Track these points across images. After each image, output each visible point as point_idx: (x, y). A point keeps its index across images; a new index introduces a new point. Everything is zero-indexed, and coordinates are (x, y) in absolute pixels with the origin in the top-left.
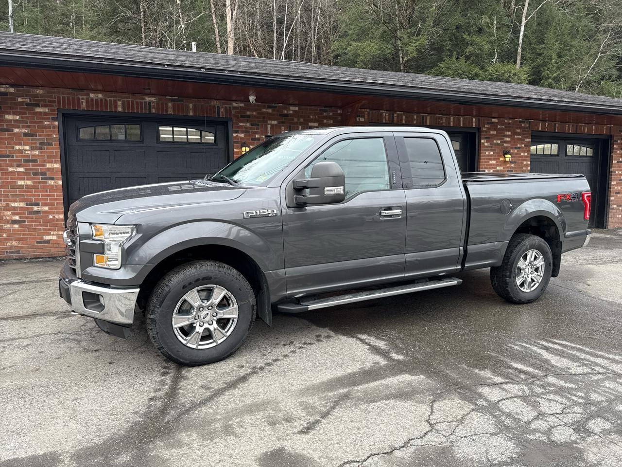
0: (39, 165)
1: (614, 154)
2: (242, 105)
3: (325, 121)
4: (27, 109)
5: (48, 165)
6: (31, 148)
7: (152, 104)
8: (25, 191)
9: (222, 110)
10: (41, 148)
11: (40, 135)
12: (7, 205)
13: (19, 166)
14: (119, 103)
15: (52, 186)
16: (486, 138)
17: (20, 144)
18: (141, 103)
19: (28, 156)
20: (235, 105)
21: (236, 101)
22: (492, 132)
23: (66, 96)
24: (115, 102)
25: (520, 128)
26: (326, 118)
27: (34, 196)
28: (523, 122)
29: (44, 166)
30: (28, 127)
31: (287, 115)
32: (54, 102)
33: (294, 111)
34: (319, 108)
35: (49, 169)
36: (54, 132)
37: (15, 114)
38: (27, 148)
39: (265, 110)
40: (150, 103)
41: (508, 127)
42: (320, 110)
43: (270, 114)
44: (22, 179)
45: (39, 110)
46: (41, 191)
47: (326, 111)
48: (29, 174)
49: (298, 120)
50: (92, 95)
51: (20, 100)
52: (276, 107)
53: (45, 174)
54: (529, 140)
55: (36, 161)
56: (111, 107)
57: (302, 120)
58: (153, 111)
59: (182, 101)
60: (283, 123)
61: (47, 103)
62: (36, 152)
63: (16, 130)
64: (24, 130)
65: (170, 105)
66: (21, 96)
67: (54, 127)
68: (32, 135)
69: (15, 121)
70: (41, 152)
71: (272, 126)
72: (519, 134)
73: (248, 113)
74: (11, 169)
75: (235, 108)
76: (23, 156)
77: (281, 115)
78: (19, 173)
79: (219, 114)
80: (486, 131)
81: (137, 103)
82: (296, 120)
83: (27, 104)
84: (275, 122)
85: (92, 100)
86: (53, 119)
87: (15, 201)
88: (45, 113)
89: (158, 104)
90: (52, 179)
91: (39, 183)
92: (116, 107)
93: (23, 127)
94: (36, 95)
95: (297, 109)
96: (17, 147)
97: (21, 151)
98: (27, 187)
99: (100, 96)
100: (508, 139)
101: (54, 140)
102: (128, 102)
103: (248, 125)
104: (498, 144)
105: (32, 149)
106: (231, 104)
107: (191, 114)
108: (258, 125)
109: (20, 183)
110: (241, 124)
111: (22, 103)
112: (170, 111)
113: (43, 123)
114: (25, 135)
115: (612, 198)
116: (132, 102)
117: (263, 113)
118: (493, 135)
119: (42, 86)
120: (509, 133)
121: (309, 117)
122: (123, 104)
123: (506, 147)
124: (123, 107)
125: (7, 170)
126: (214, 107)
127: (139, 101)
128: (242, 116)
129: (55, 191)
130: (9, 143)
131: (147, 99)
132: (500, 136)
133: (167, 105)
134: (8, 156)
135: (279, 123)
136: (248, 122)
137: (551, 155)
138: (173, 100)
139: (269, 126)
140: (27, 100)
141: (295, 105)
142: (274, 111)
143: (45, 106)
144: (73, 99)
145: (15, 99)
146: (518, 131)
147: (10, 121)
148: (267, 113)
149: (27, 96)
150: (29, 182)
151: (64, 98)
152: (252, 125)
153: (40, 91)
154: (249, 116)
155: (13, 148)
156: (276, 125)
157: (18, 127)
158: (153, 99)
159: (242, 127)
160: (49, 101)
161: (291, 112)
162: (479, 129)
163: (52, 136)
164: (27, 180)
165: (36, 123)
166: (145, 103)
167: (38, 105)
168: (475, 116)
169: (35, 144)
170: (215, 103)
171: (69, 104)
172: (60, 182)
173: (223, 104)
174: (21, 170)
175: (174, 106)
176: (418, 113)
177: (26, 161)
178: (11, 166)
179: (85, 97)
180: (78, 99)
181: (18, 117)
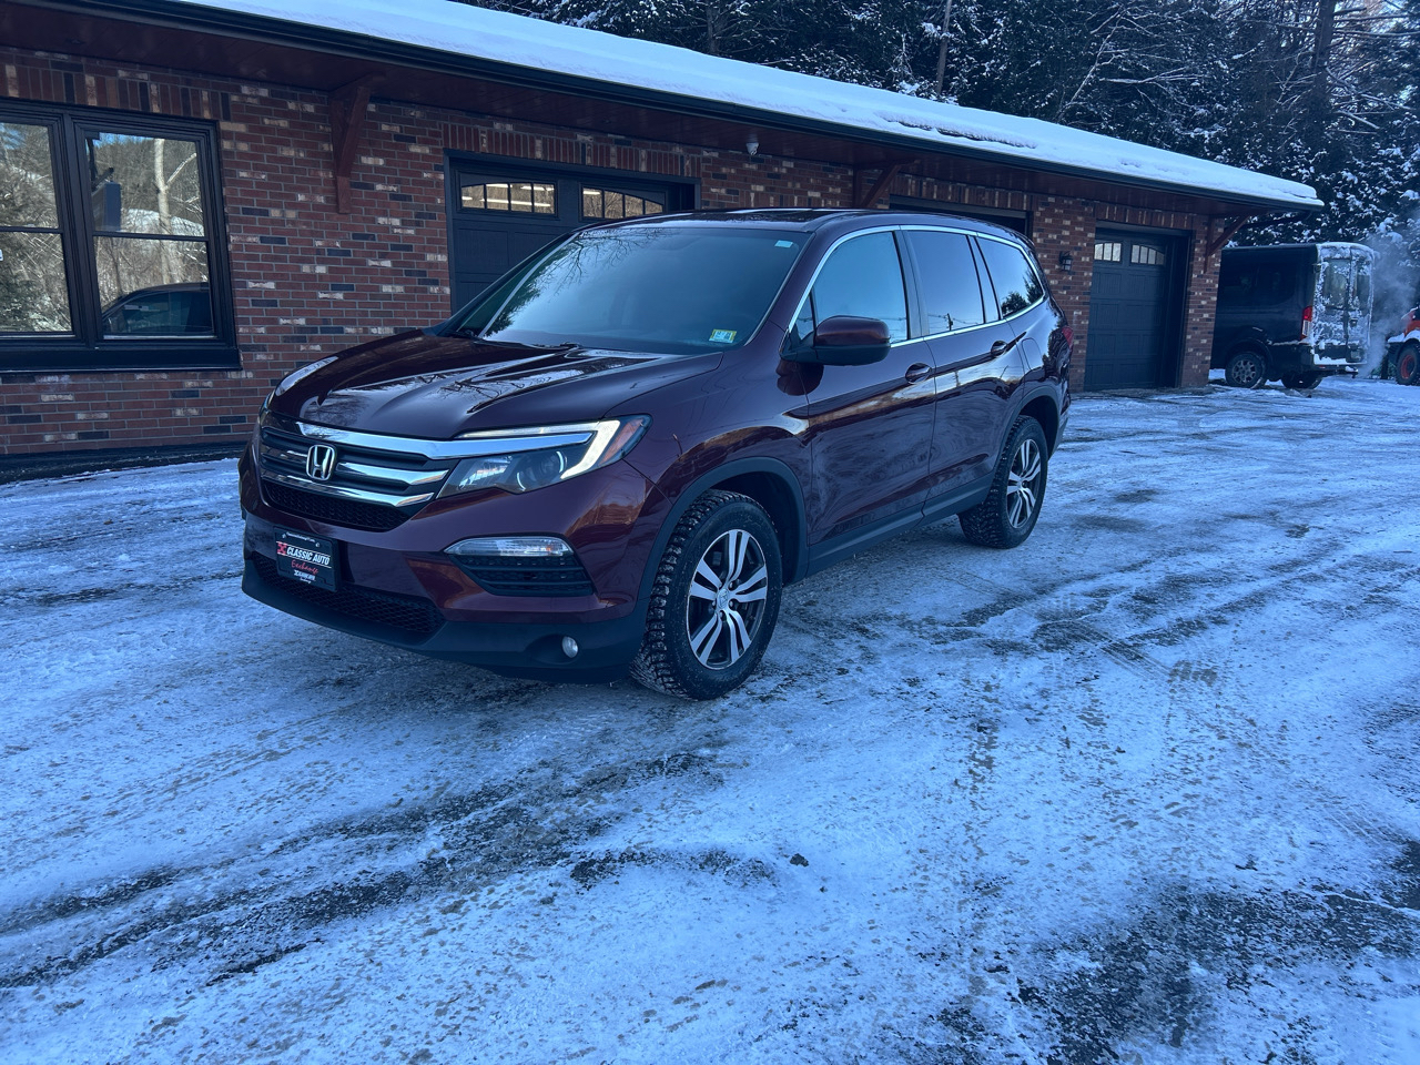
0: (415, 256)
1: (1193, 263)
2: (716, 155)
3: (831, 190)
4: (395, 146)
5: (430, 257)
6: (403, 222)
7: (587, 148)
8: (394, 306)
9: (687, 163)
10: (418, 224)
11: (417, 199)
12: (366, 330)
13: (384, 256)
14: (538, 143)
15: (435, 297)
16: (1038, 230)
17: (384, 214)
18: (571, 144)
19: (397, 237)
20: (706, 154)
21: (709, 147)
22: (1047, 220)
23: (457, 125)
24: (533, 142)
25: (1082, 214)
26: (831, 183)
27: (406, 314)
28: (1087, 205)
29: (423, 257)
30: (397, 182)
31: (778, 176)
32: (437, 134)
33: (789, 169)
34: (822, 166)
35: (431, 265)
36: (438, 195)
37: (377, 154)
38: (396, 222)
39: (747, 166)
40: (584, 145)
41: (1068, 214)
42: (825, 169)
43: (754, 173)
44: (388, 282)
45: (415, 149)
46: (419, 306)
47: (831, 171)
48: (400, 273)
49: (794, 185)
50: (497, 126)
51: (385, 128)
52: (761, 161)
53: (424, 273)
54: (1091, 235)
55: (409, 248)
56: (525, 152)
57: (798, 186)
58: (589, 161)
59: (629, 144)
60: (772, 189)
61: (427, 136)
62: (411, 232)
63: (379, 187)
64: (391, 188)
65: (613, 150)
66: (387, 120)
67: (438, 184)
68: (404, 198)
69: (378, 169)
70: (417, 232)
71: (757, 194)
72: (1079, 224)
73: (724, 170)
74: (371, 263)
75: (706, 160)
76: (390, 238)
77: (770, 176)
78: (384, 269)
79: (682, 172)
80: (1039, 218)
81: (564, 143)
82: (790, 185)
83: (398, 137)
84: (760, 188)
85: (497, 134)
86: (439, 169)
87: (377, 324)
88: (425, 156)
89: (595, 148)
90: (435, 283)
91: (415, 290)
92: (533, 150)
93: (390, 182)
94: (410, 121)
95: (791, 165)
96: (381, 220)
97: (386, 228)
98: (397, 296)
99: (509, 127)
100: (1067, 233)
101: (437, 208)
102: (551, 141)
103: (723, 191)
104: (1053, 241)
105: (405, 224)
106: (700, 153)
107: (643, 168)
108: (736, 193)
109: (387, 289)
110: (713, 190)
111: (388, 135)
112: (613, 163)
113: (420, 175)
114: (394, 196)
115: (1189, 337)
116: (558, 141)
117: (746, 171)
118: (1047, 225)
119: (420, 104)
120: (1068, 223)
121: (808, 180)
122: (544, 145)
123: (1063, 246)
124: (544, 152)
125: (365, 263)
126: (676, 157)
127: (567, 140)
128: (715, 176)
129: (440, 306)
130: (367, 212)
131: (580, 137)
132: (1057, 228)
133: (608, 149)
134: (365, 237)
135: (766, 189)
136: (722, 186)
137: (1111, 262)
138: (618, 142)
139: (752, 195)
140: (396, 129)
141: (789, 158)
142: (759, 168)
143: (425, 142)
144: (469, 130)
145: (376, 127)
146: (1080, 219)
147: (369, 167)
148: (749, 171)
149: (396, 121)
150: (399, 289)
151: (454, 127)
152: (728, 192)
153: (416, 113)
154: (724, 176)
155: (374, 221)
156: (762, 193)
157: (382, 181)
158: (588, 138)
159: (714, 195)
160: (432, 133)
161: (784, 171)
162: (1029, 214)
163: (434, 200)
164: (397, 283)
165: (410, 174)
166: (577, 144)
167: (413, 140)
168: (1027, 192)
169: (409, 214)
170: (678, 150)
171: (461, 141)
172: (447, 290)
173: (689, 151)
174: (387, 264)
175: (619, 151)
176: (954, 181)
177: (395, 247)
178: (371, 256)
179: (486, 129)
180: (476, 131)
181: (381, 162)
